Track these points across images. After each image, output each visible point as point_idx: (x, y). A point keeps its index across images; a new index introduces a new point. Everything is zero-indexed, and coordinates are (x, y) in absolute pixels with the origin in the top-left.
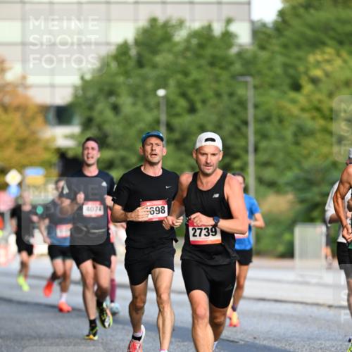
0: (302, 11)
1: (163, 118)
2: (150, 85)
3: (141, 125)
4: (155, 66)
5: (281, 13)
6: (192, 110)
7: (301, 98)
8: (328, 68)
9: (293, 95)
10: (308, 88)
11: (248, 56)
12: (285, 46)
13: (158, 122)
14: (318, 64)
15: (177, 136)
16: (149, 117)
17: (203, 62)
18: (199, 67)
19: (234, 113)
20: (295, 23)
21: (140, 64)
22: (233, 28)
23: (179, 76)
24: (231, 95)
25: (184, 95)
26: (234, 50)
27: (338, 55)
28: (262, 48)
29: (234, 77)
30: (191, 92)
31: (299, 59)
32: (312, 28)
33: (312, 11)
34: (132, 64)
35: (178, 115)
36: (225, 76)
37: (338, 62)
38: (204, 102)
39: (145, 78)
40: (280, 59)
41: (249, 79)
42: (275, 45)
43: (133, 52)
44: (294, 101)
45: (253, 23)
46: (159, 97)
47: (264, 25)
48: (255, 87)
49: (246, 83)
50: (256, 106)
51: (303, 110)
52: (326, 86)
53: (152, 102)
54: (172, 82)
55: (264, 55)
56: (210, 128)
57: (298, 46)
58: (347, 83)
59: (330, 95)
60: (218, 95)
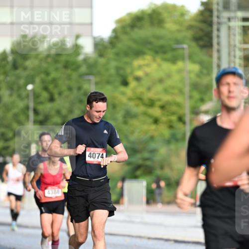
0: (128, 30)
1: (31, 105)
2: (22, 82)
3: (15, 110)
4: (25, 69)
5: (115, 31)
6: (52, 99)
7: (128, 91)
8: (147, 70)
9: (122, 89)
10: (133, 84)
11: (91, 61)
12: (117, 54)
13: (27, 108)
14: (140, 67)
15: (41, 117)
16: (21, 104)
17: (60, 65)
18: (57, 69)
19: (81, 101)
20: (124, 38)
21: (15, 66)
22: (81, 42)
23: (43, 76)
24: (79, 88)
25: (46, 89)
26: (81, 57)
27: (154, 60)
28: (101, 55)
29: (81, 76)
30: (51, 87)
31: (127, 63)
32: (135, 41)
33: (136, 30)
34: (9, 67)
35: (41, 103)
36: (74, 75)
37: (154, 66)
38: (60, 94)
39: (18, 77)
40: (113, 64)
41: (92, 78)
42: (110, 53)
43: (10, 58)
44: (123, 93)
45: (94, 38)
46: (28, 91)
47: (102, 40)
48: (97, 83)
49: (90, 80)
51: (130, 99)
52: (146, 82)
53: (24, 94)
54: (38, 80)
55: (102, 61)
56: (64, 112)
57: (126, 54)
58: (161, 81)
59: (149, 89)
60: (70, 89)
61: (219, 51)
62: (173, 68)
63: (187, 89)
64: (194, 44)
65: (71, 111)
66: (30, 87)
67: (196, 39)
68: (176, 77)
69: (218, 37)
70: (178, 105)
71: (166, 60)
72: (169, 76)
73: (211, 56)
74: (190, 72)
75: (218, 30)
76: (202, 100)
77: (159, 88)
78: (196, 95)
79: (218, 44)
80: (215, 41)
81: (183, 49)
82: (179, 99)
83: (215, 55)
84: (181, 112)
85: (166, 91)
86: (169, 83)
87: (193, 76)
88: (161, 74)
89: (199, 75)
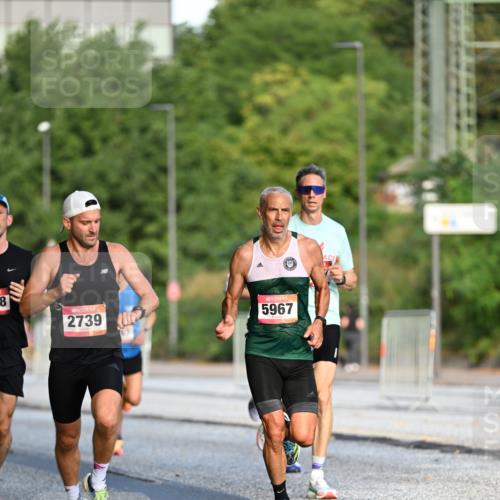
0: (244, 11)
1: (47, 163)
2: (28, 116)
3: (15, 174)
5: (215, 14)
6: (88, 151)
7: (242, 135)
8: (282, 92)
9: (231, 130)
10: (252, 120)
11: (168, 74)
12: (220, 61)
13: (39, 169)
14: (267, 86)
16: (26, 162)
19: (147, 156)
20: (234, 27)
21: (14, 85)
22: (147, 35)
24: (144, 130)
25: (76, 130)
27: (296, 74)
28: (188, 63)
30: (86, 126)
31: (240, 79)
32: (258, 34)
34: (2, 86)
35: (67, 159)
37: (296, 84)
38: (105, 140)
39: (21, 107)
40: (212, 80)
41: (169, 108)
42: (207, 59)
43: (4, 69)
44: (232, 140)
45: (174, 28)
46: (41, 133)
47: (190, 31)
48: (178, 120)
49: (165, 113)
50: (179, 147)
51: (246, 151)
52: (278, 118)
53: (32, 141)
54: (59, 112)
55: (190, 73)
56: (113, 177)
57: (238, 61)
58: (309, 114)
59: (285, 131)
60: (125, 130)
61: (425, 54)
62: (335, 88)
63: (361, 131)
64: (375, 40)
65: (127, 175)
66: (44, 127)
67: (380, 30)
68: (340, 107)
69: (425, 26)
70: (344, 163)
71: (318, 72)
72: (325, 104)
73: (410, 65)
74: (367, 96)
75: (425, 12)
76: (392, 154)
77: (305, 128)
78: (381, 143)
79: (425, 40)
80: (418, 34)
81: (354, 49)
82: (346, 152)
83: (418, 62)
84: (349, 177)
85: (318, 134)
86: (324, 118)
87: (373, 103)
88: (308, 101)
89: (386, 102)
